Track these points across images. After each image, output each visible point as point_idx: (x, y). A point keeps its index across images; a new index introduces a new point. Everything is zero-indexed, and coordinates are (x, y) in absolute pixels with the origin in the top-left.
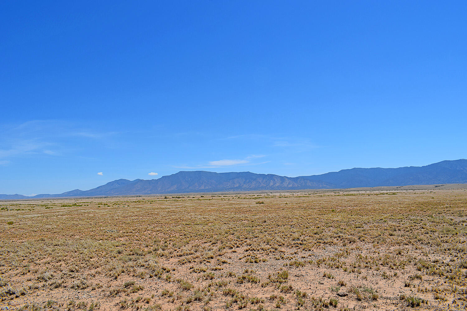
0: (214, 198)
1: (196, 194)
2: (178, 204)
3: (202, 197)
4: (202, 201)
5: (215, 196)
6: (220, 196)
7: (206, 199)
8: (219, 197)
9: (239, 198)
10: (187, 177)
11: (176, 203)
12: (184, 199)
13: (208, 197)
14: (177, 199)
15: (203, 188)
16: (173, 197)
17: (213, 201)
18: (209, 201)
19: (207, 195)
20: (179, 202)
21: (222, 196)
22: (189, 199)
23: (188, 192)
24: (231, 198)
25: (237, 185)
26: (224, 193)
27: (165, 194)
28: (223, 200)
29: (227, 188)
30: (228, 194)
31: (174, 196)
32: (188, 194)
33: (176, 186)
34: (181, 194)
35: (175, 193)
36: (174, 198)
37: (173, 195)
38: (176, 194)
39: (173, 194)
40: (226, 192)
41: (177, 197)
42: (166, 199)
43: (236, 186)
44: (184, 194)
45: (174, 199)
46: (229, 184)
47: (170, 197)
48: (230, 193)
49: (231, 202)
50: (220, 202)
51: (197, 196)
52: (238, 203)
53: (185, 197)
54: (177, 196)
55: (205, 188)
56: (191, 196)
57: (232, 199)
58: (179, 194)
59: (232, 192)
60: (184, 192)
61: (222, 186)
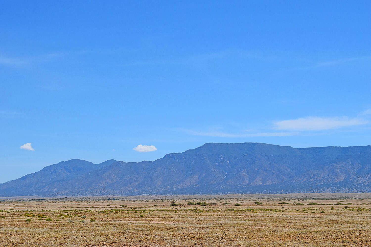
0: (286, 207)
1: (243, 196)
2: (203, 219)
3: (256, 203)
4: (259, 214)
5: (289, 202)
6: (301, 202)
7: (268, 210)
8: (299, 204)
9: (346, 207)
10: (222, 158)
11: (199, 218)
12: (215, 208)
13: (273, 205)
14: (200, 207)
15: (259, 182)
16: (190, 204)
17: (284, 215)
18: (275, 214)
19: (268, 199)
20: (206, 214)
21: (306, 203)
22: (227, 207)
23: (224, 192)
24: (327, 209)
25: (342, 178)
26: (309, 195)
27: (171, 196)
28: (309, 212)
29: (318, 184)
30: (319, 199)
31: (192, 201)
32: (225, 196)
33: (196, 177)
34: (208, 196)
35: (194, 193)
36: (193, 204)
37: (190, 199)
38: (195, 196)
39: (190, 196)
40: (316, 195)
41: (199, 204)
42: (174, 208)
43: (337, 181)
44: (216, 196)
45: (192, 207)
46: (322, 175)
47: (185, 203)
48: (324, 197)
49: (329, 217)
50: (303, 217)
51: (247, 202)
52: (346, 219)
53: (219, 203)
54: (199, 201)
55: (265, 184)
56: (231, 202)
57: (330, 211)
58: (204, 196)
59: (329, 194)
60: (215, 192)
61: (305, 179)
